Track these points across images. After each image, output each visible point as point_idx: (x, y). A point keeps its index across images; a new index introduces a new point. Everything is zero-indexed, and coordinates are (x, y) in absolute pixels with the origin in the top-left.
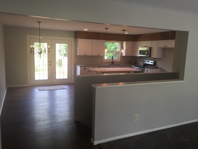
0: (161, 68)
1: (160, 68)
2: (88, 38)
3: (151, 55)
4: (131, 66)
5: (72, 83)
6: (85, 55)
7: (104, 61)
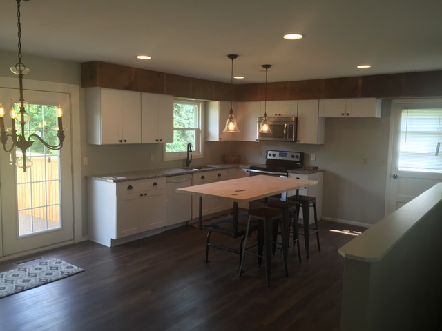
0: (323, 171)
1: (321, 171)
2: (129, 87)
3: (299, 138)
4: (238, 168)
5: (76, 241)
6: (123, 143)
7: (166, 158)
